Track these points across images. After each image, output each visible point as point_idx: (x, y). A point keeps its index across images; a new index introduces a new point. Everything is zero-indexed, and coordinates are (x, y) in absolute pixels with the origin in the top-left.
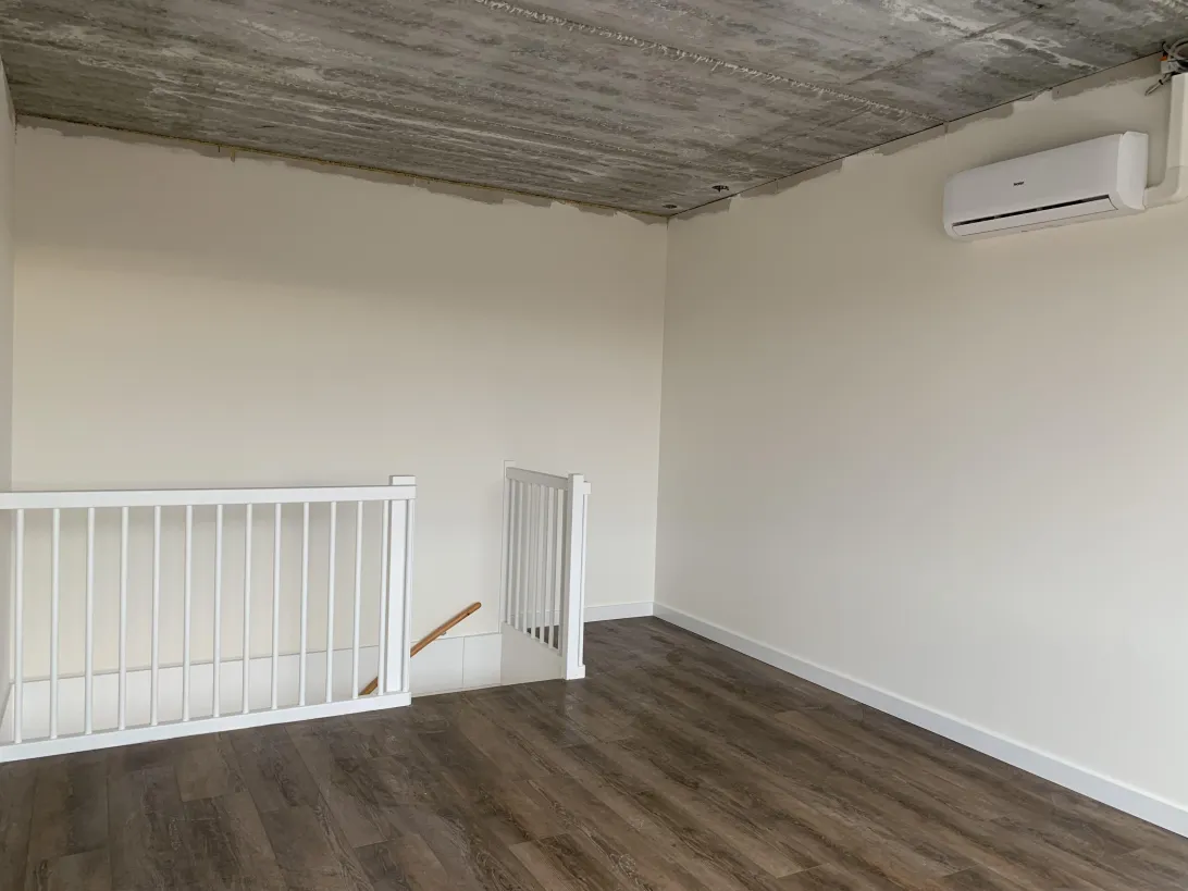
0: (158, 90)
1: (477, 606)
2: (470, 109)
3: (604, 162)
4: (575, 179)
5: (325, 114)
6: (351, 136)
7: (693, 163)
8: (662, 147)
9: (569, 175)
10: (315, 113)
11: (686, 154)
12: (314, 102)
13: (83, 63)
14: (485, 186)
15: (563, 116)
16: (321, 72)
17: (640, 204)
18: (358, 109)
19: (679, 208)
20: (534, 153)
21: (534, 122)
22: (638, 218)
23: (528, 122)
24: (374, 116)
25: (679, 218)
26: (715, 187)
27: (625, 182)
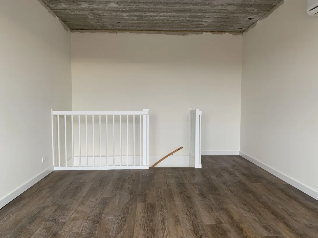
0: (90, 17)
1: (182, 148)
2: (158, 7)
3: (207, 16)
4: (204, 24)
5: (127, 16)
6: (138, 22)
7: (235, 11)
8: (220, 7)
9: (202, 23)
10: (125, 16)
11: (229, 8)
12: (122, 13)
13: (71, 13)
14: (182, 31)
15: (183, 3)
16: (116, 3)
17: (230, 29)
18: (133, 13)
19: (243, 29)
20: (186, 17)
21: (177, 7)
22: (233, 34)
23: (175, 7)
24: (138, 14)
25: (245, 32)
26: (249, 19)
27: (220, 22)
